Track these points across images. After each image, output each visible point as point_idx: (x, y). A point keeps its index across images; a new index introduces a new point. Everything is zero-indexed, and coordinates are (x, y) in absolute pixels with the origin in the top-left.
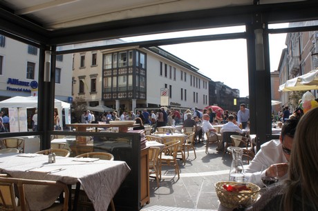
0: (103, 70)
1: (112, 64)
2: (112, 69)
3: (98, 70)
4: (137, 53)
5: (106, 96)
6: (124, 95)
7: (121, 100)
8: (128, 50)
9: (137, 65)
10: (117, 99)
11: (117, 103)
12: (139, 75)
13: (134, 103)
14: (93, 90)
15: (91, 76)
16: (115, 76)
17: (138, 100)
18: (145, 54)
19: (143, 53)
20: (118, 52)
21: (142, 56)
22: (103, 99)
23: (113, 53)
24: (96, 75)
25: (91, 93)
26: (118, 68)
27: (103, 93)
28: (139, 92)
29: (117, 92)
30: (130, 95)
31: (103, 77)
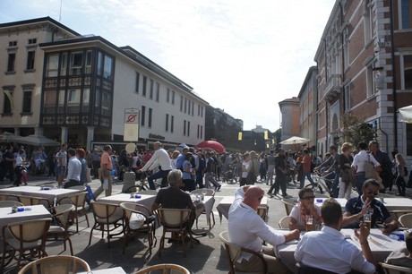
0: (45, 79)
1: (59, 70)
2: (59, 78)
3: (36, 78)
4: (100, 54)
5: (46, 120)
6: (76, 120)
7: (70, 128)
8: (85, 50)
9: (99, 73)
10: (64, 125)
11: (64, 132)
12: (101, 89)
13: (91, 132)
14: (27, 109)
15: (24, 87)
16: (63, 88)
17: (98, 128)
18: (114, 59)
19: (110, 56)
20: (69, 51)
21: (108, 61)
22: (41, 125)
23: (61, 53)
24: (32, 86)
25: (22, 115)
26: (67, 77)
27: (42, 115)
28: (100, 116)
29: (65, 115)
30: (85, 120)
31: (44, 90)
